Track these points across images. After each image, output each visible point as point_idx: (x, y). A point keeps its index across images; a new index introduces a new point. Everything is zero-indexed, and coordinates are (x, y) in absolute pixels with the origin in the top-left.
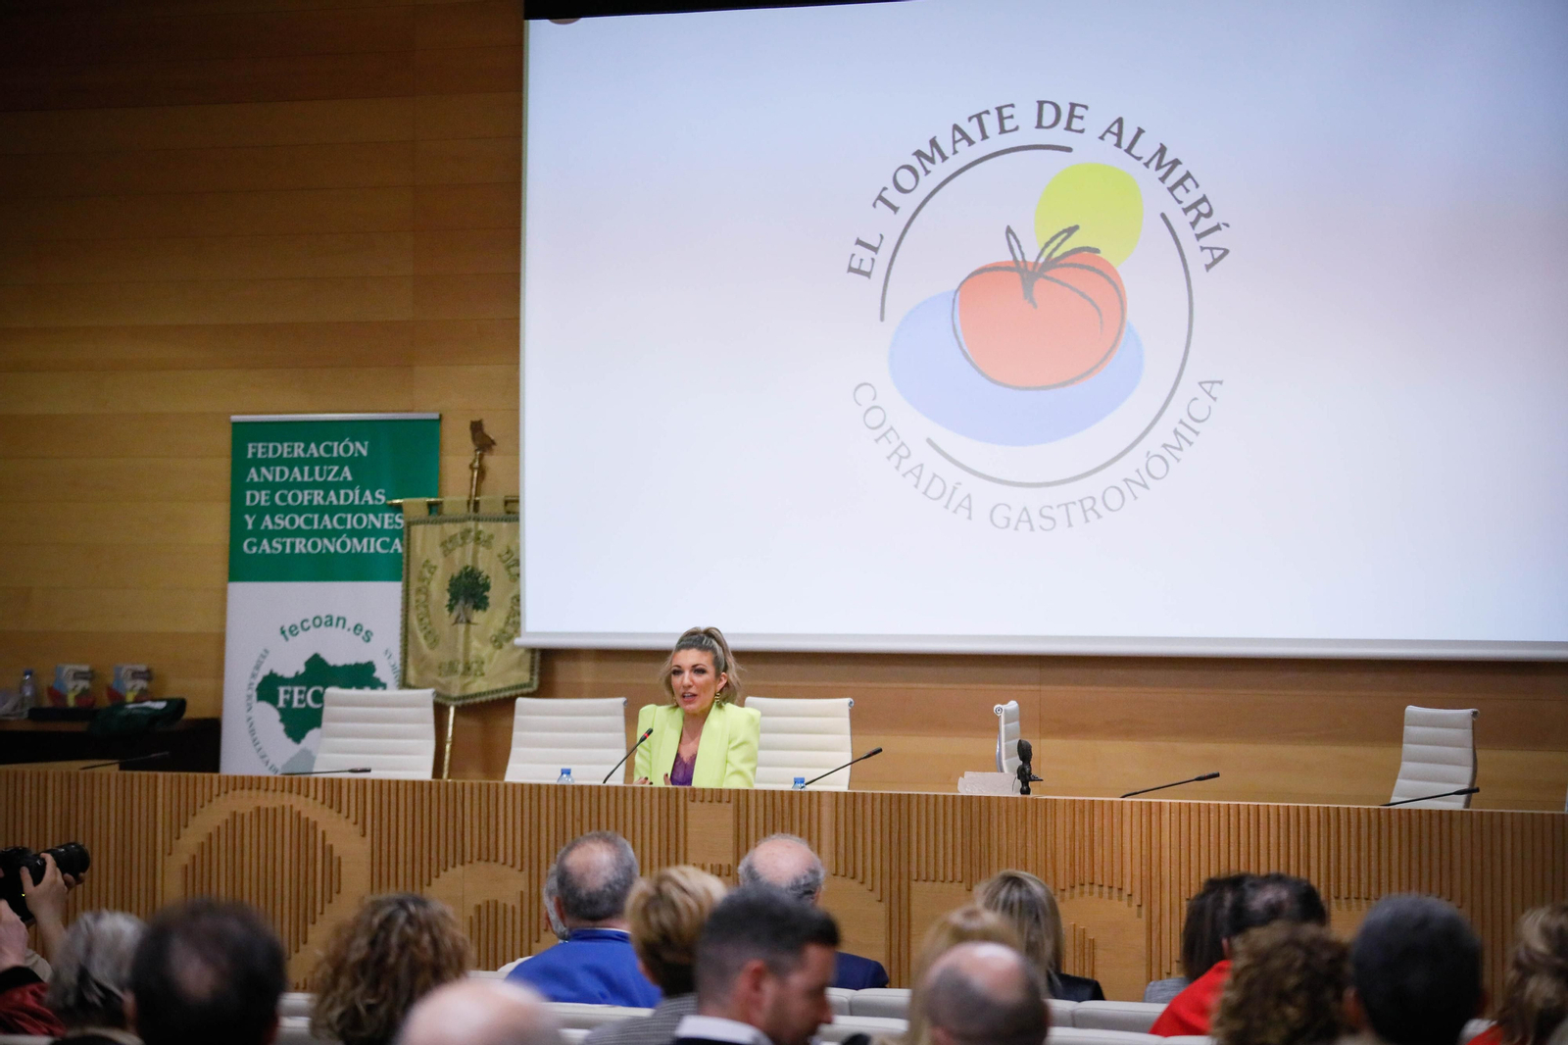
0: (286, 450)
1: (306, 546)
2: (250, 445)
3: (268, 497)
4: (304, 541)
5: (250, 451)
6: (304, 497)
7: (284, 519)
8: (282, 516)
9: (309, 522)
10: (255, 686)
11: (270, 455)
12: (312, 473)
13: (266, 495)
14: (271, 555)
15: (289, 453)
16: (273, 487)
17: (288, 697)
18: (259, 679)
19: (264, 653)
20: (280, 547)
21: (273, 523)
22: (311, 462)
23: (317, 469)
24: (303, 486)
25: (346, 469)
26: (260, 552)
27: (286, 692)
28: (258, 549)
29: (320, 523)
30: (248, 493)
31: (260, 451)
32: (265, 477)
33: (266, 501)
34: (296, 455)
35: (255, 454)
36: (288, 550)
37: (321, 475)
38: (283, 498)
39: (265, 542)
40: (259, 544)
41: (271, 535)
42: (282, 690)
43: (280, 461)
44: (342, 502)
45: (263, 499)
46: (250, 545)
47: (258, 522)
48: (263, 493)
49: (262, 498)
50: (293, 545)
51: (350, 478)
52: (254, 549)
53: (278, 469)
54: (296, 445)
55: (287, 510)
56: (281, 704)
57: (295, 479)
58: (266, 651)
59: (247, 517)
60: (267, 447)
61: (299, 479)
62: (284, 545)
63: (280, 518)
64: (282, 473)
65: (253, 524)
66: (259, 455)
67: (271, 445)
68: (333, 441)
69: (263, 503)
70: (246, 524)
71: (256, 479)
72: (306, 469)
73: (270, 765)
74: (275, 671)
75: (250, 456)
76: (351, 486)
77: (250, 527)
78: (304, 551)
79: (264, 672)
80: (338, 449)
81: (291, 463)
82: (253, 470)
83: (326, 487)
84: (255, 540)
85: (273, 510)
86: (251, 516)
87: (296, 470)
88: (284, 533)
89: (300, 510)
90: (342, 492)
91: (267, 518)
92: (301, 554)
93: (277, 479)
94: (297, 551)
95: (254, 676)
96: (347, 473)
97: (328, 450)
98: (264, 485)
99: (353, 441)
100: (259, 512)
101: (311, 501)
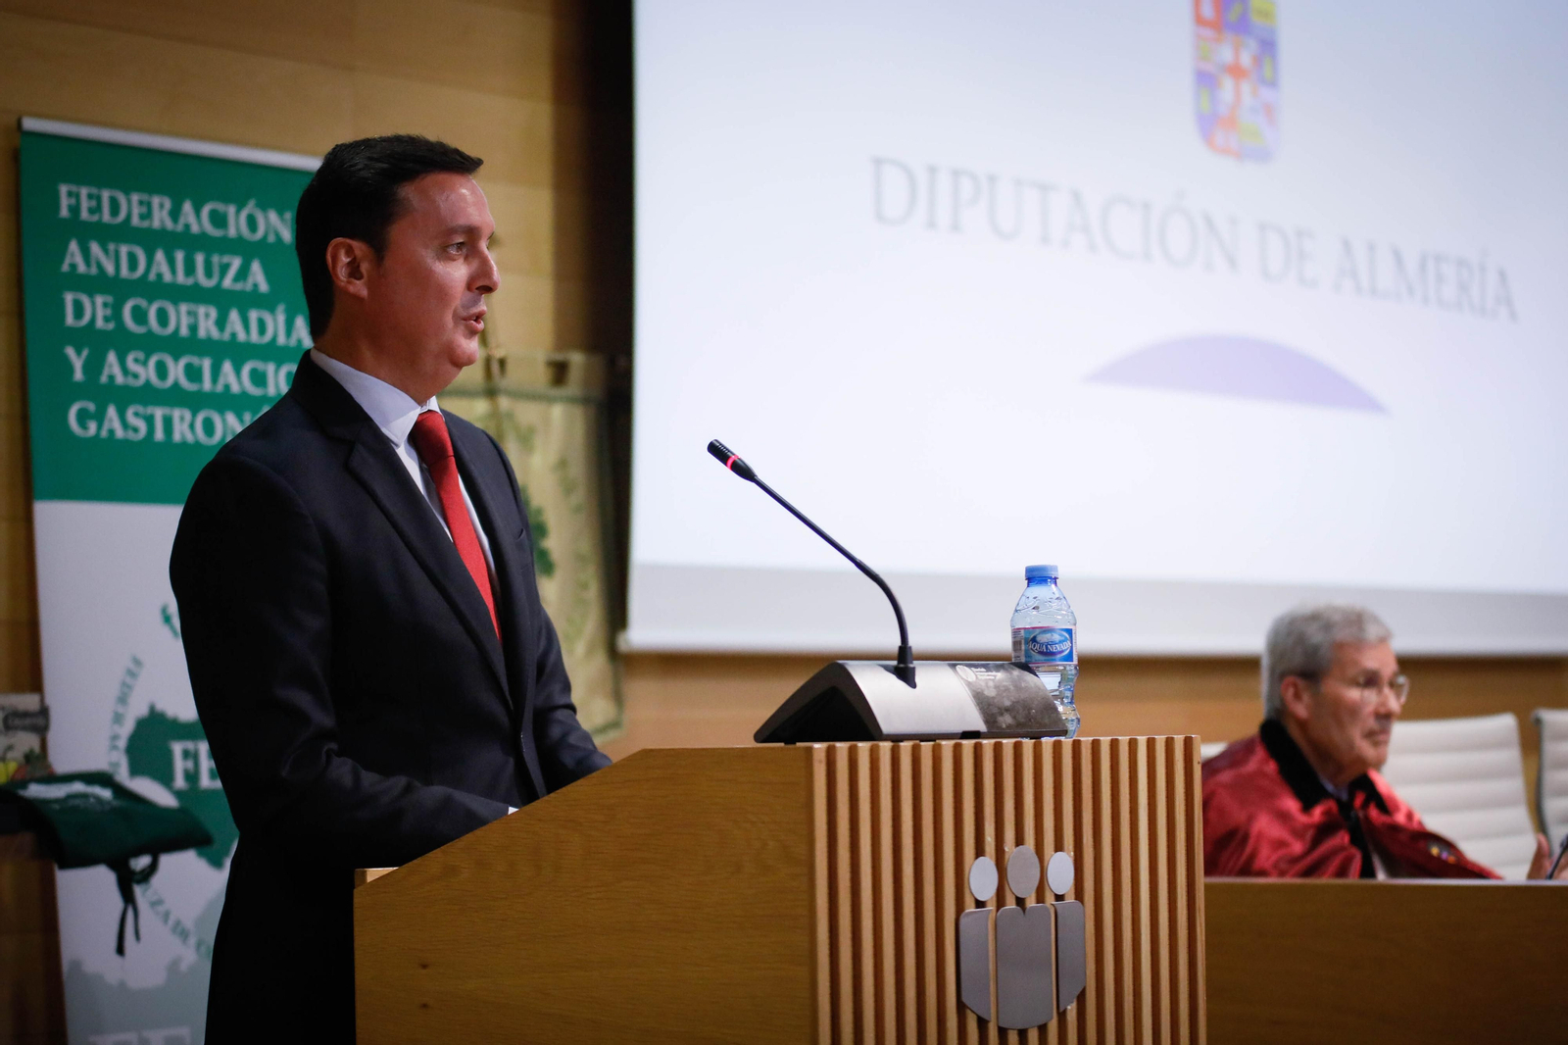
0: (136, 211)
1: (192, 426)
2: (64, 189)
3: (109, 312)
4: (188, 415)
5: (65, 203)
6: (180, 318)
7: (145, 363)
8: (141, 355)
9: (194, 374)
10: (122, 743)
11: (106, 217)
12: (190, 269)
13: (105, 305)
14: (126, 442)
15: (142, 217)
16: (118, 289)
17: (190, 764)
18: (127, 728)
19: (132, 666)
20: (142, 425)
21: (125, 371)
22: (192, 243)
23: (200, 259)
24: (178, 294)
25: (256, 267)
26: (104, 434)
27: (186, 754)
28: (100, 427)
29: (215, 379)
30: (69, 298)
31: (85, 204)
32: (99, 266)
33: (106, 319)
34: (156, 224)
35: (75, 210)
36: (159, 435)
37: (209, 274)
38: (140, 316)
39: (112, 412)
40: (100, 417)
41: (126, 397)
42: (177, 748)
43: (123, 233)
44: (254, 337)
45: (100, 313)
46: (83, 417)
47: (94, 366)
48: (99, 300)
49: (96, 310)
50: (168, 423)
51: (264, 287)
52: (93, 427)
53: (124, 250)
54: (156, 201)
55: (150, 344)
56: (180, 782)
57: (159, 276)
58: (137, 662)
59: (70, 351)
60: (99, 199)
61: (168, 277)
62: (150, 420)
63: (136, 360)
64: (133, 263)
65: (86, 368)
66: (84, 215)
67: (106, 195)
68: (227, 200)
69: (100, 323)
70: (70, 369)
71: (82, 268)
72: (180, 256)
73: (171, 923)
74: (160, 706)
75: (64, 212)
76: (266, 303)
77: (78, 375)
78: (190, 438)
79: (137, 709)
80: (237, 224)
81: (151, 240)
82: (73, 246)
83: (223, 300)
84: (91, 407)
85: (123, 342)
86: (79, 353)
87: (160, 256)
88: (148, 395)
89: (177, 346)
90: (253, 315)
91: (112, 358)
92: (184, 444)
93: (124, 272)
94: (177, 437)
95: (118, 719)
96: (258, 276)
97: (219, 220)
98: (97, 283)
99: (263, 206)
100: (96, 342)
101: (193, 328)
